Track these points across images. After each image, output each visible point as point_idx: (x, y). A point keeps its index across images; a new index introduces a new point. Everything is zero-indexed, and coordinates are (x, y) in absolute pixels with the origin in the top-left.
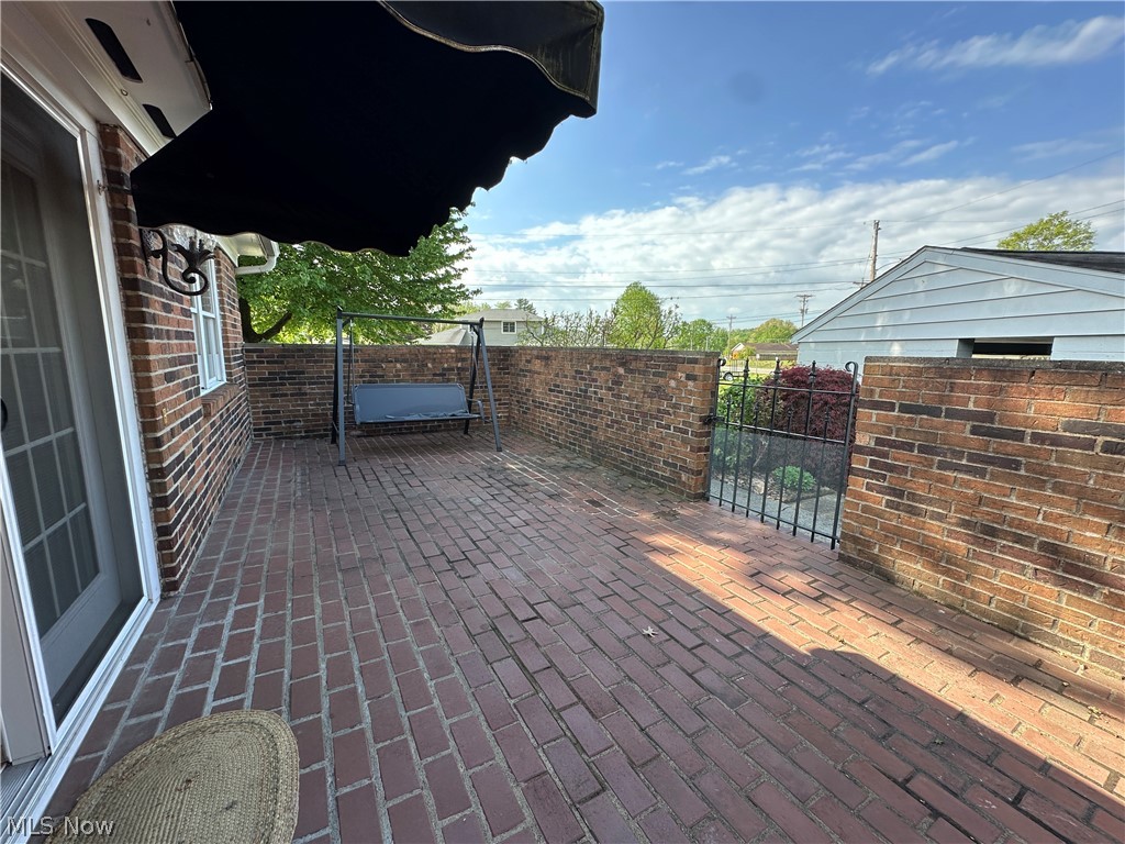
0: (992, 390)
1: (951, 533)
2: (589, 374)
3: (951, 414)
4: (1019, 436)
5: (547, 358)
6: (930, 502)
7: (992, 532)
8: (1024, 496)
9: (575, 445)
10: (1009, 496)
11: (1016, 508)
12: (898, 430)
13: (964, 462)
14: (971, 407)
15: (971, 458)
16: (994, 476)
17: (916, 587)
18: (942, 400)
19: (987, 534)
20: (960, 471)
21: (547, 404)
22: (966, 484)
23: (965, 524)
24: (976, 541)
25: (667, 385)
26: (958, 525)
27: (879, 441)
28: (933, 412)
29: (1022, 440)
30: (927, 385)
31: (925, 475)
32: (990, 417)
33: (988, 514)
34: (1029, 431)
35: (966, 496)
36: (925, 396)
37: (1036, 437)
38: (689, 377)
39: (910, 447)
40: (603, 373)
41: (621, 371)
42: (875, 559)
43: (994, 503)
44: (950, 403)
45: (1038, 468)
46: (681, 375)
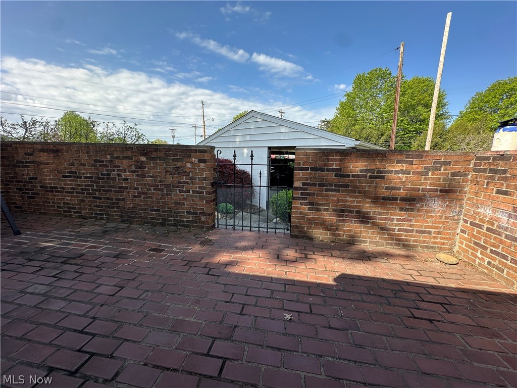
0: (340, 160)
1: (331, 215)
2: (111, 162)
3: (328, 170)
4: (348, 176)
5: (57, 151)
6: (323, 205)
7: (343, 211)
8: (351, 197)
9: (102, 214)
10: (346, 198)
11: (349, 201)
12: (311, 178)
13: (333, 188)
14: (334, 167)
15: (335, 186)
16: (342, 192)
17: (321, 239)
18: (325, 165)
19: (342, 212)
20: (332, 191)
21: (63, 188)
22: (334, 196)
23: (335, 210)
24: (339, 216)
25: (185, 165)
26: (333, 211)
27: (304, 184)
28: (322, 170)
29: (349, 177)
30: (320, 159)
31: (321, 195)
32: (340, 170)
33: (341, 205)
34: (351, 174)
35: (335, 200)
36: (319, 163)
37: (354, 176)
38: (200, 161)
39: (315, 185)
40: (125, 161)
41: (143, 159)
42: (305, 233)
43: (343, 201)
44: (328, 166)
45: (354, 186)
46: (195, 160)
